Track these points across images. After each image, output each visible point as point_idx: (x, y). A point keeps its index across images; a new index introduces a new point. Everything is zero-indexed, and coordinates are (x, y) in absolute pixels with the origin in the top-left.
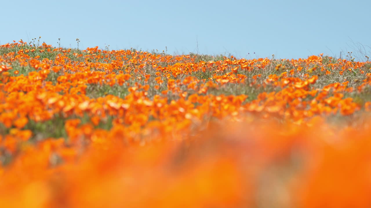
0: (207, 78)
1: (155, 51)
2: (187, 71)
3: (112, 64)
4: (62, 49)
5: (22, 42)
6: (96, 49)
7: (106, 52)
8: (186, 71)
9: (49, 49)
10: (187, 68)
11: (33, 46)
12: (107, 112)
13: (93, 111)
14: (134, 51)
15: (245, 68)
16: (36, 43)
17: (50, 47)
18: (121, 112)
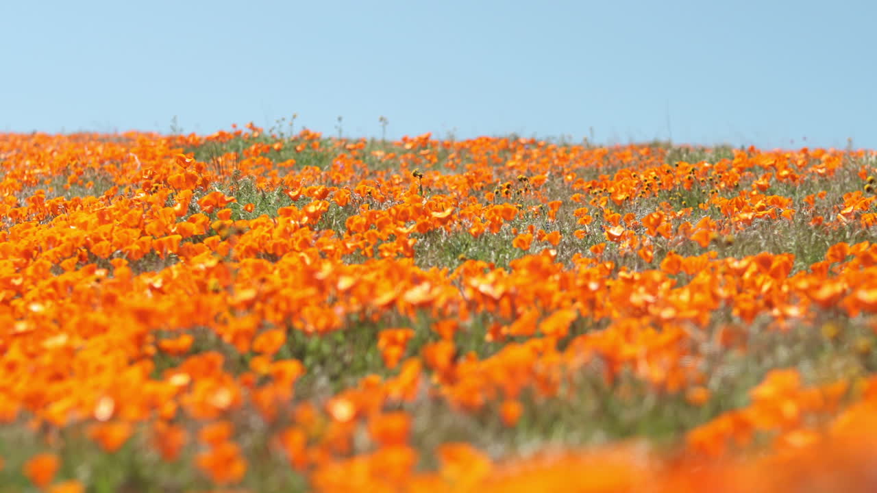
0: (697, 204)
1: (567, 141)
2: (647, 189)
3: (467, 177)
4: (347, 141)
5: (252, 127)
6: (427, 139)
7: (448, 145)
8: (645, 190)
9: (316, 142)
10: (646, 183)
11: (278, 137)
12: (472, 305)
13: (440, 303)
14: (516, 139)
15: (786, 177)
16: (285, 129)
17: (318, 138)
18: (505, 303)
